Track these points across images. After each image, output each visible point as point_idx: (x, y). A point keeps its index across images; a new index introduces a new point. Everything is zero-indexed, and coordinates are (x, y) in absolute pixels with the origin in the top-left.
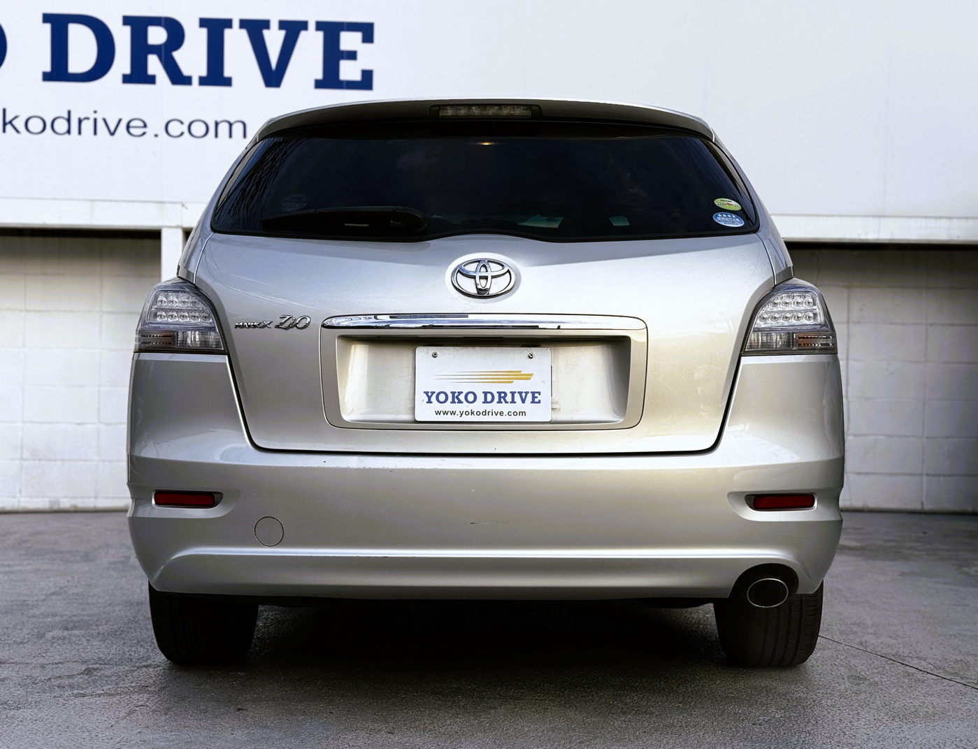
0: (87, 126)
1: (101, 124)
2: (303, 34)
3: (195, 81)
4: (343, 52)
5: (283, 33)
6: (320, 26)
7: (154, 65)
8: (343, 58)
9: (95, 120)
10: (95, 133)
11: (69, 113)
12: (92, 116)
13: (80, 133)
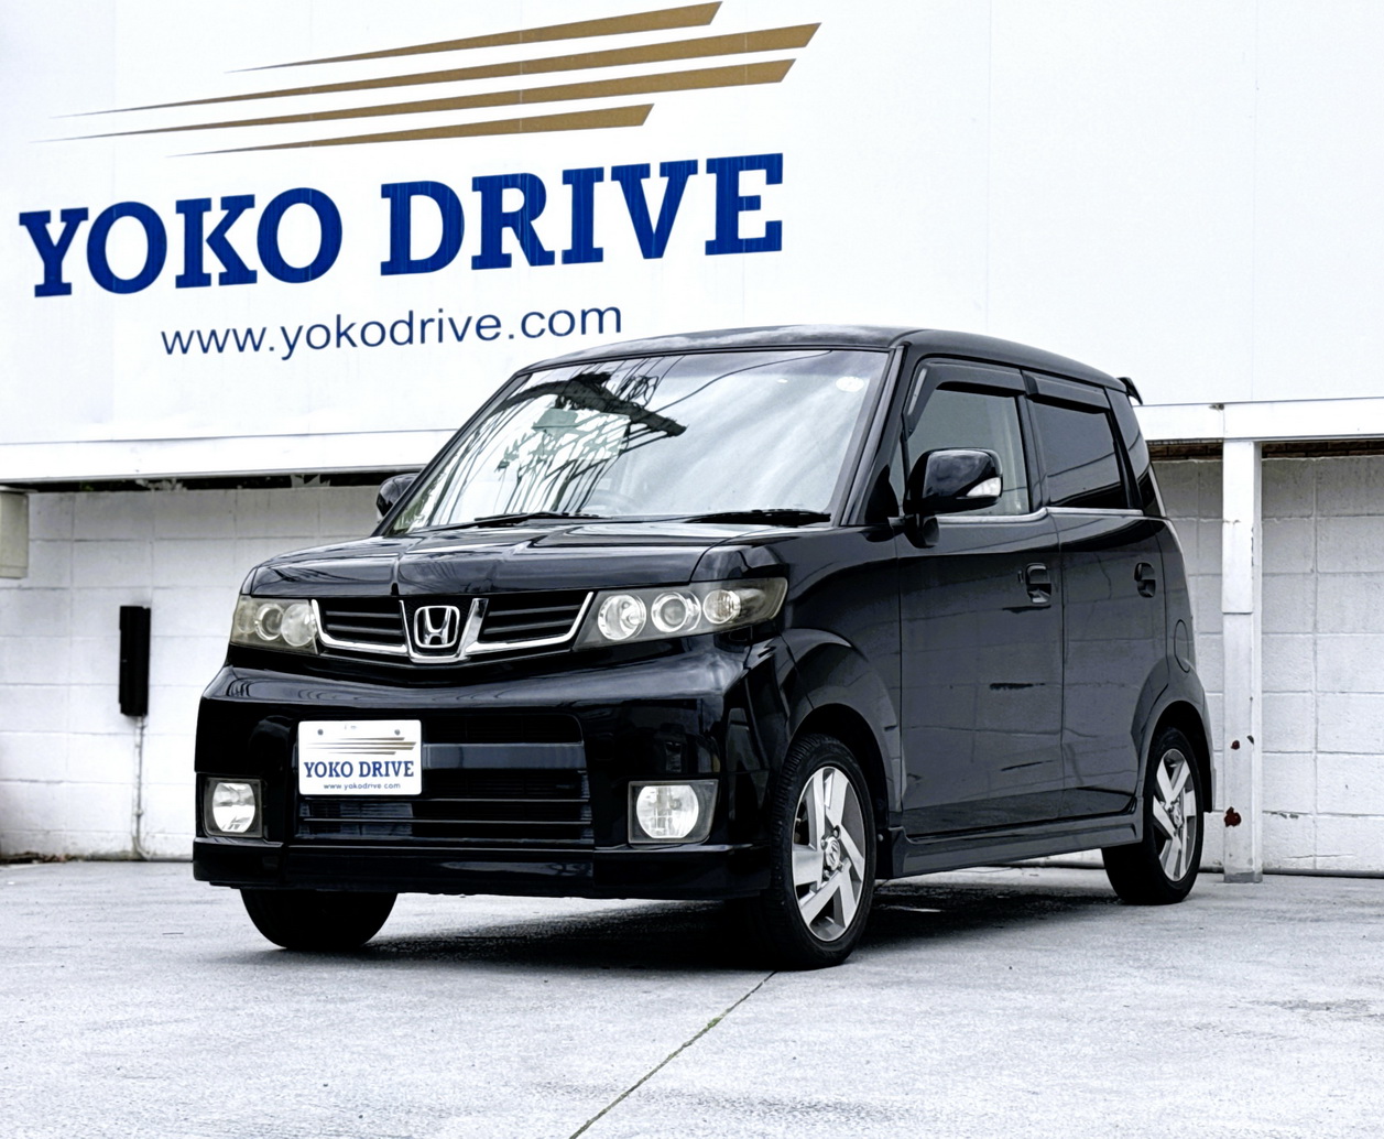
0: (432, 329)
1: (447, 327)
2: (691, 178)
3: (558, 258)
4: (742, 198)
5: (666, 180)
6: (713, 165)
7: (510, 241)
8: (742, 210)
9: (441, 321)
10: (441, 340)
11: (411, 313)
12: (437, 316)
13: (423, 341)
